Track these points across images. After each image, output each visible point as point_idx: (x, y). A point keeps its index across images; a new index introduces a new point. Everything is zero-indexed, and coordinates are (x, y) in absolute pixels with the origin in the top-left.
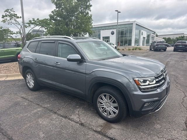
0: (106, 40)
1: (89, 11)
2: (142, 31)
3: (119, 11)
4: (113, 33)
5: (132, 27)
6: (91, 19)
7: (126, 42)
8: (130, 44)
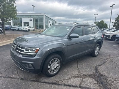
0: (26, 24)
1: (14, 3)
2: (49, 20)
3: (34, 6)
4: (31, 20)
5: (43, 17)
6: (16, 9)
7: (40, 27)
8: (43, 28)
